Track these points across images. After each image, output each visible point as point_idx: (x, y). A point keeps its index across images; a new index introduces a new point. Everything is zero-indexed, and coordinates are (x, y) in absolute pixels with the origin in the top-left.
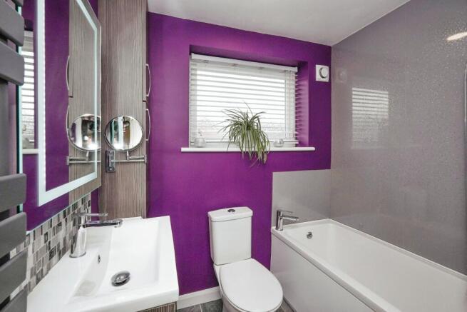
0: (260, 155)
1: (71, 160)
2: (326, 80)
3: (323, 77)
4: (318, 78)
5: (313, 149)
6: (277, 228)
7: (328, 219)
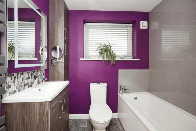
0: (112, 62)
1: (41, 61)
2: (146, 28)
3: (144, 27)
4: (142, 27)
5: (139, 60)
6: (120, 93)
7: (147, 93)
